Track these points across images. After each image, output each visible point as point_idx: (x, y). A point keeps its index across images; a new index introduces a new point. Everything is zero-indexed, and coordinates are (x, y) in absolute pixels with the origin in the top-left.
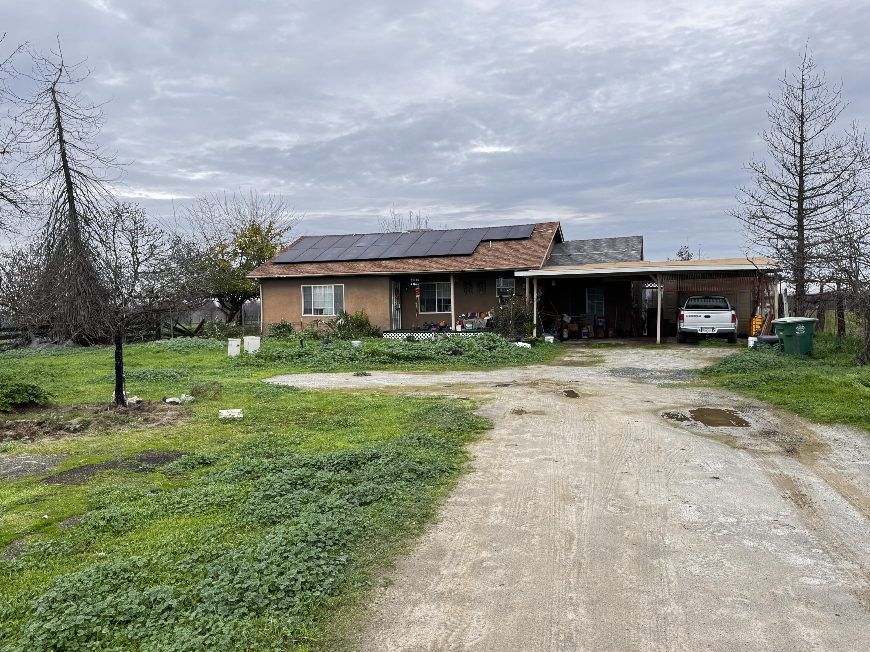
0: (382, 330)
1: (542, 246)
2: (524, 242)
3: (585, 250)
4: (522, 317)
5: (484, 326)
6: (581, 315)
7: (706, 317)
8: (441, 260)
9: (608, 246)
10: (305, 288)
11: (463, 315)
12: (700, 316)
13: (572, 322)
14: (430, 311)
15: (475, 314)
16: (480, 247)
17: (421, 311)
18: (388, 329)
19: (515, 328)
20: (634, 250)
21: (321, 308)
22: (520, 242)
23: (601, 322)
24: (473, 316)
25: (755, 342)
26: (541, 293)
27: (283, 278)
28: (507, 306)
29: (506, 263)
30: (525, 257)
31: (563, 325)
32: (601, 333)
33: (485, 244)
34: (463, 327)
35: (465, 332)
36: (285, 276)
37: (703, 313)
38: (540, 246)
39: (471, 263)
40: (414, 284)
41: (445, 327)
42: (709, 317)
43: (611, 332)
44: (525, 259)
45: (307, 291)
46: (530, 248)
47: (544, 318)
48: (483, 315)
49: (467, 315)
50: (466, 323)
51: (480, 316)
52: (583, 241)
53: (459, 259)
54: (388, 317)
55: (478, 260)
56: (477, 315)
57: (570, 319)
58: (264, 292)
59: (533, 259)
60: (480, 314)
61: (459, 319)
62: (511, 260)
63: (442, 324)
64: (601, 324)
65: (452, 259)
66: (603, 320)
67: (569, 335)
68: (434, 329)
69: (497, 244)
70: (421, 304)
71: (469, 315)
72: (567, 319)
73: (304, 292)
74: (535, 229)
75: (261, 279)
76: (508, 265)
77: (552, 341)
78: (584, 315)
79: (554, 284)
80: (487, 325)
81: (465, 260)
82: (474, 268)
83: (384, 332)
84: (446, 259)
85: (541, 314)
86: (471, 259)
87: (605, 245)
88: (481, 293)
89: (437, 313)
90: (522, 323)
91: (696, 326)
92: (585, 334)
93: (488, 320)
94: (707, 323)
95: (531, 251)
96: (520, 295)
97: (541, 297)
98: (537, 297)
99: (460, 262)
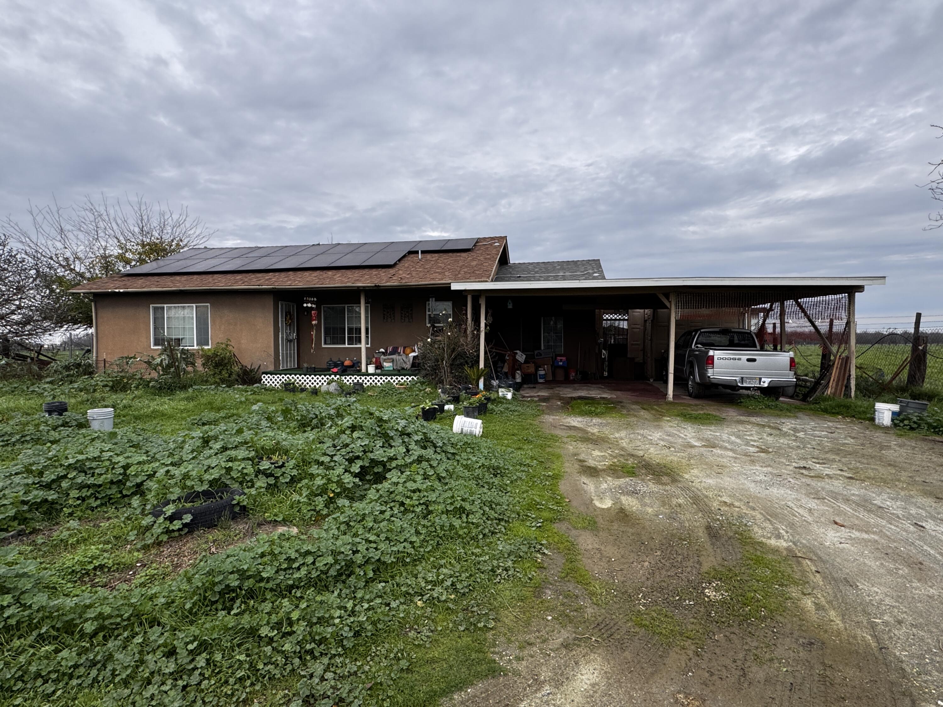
0: (262, 369)
1: (489, 259)
2: (464, 255)
3: (536, 272)
4: (462, 355)
5: (408, 366)
6: (536, 352)
7: (749, 360)
8: (349, 273)
9: (562, 269)
10: (155, 309)
11: (382, 350)
12: (739, 359)
13: (526, 362)
14: (337, 344)
15: (397, 348)
16: (406, 259)
17: (325, 343)
18: (271, 368)
19: (451, 373)
20: (596, 273)
21: (177, 337)
22: (458, 254)
23: (561, 360)
24: (395, 351)
25: (894, 413)
26: (491, 320)
27: (119, 292)
28: (439, 338)
29: (440, 277)
30: (466, 270)
31: (515, 366)
32: (560, 375)
33: (412, 256)
34: (379, 366)
35: (379, 375)
36: (121, 291)
37: (744, 355)
38: (486, 259)
39: (390, 276)
40: (309, 305)
41: (353, 366)
42: (754, 360)
43: (572, 375)
44: (465, 272)
45: (159, 312)
46: (473, 260)
47: (494, 357)
48: (408, 350)
49: (386, 351)
50: (385, 360)
51: (404, 352)
52: (532, 263)
53: (374, 272)
54: (272, 351)
55: (401, 272)
56: (401, 350)
57: (524, 356)
58: (99, 315)
59: (477, 272)
60: (405, 348)
61: (376, 356)
62: (447, 273)
63: (347, 363)
64: (561, 363)
65: (366, 271)
66: (564, 358)
67: (523, 379)
68: (335, 370)
69: (429, 256)
70: (326, 334)
71: (390, 349)
72: (521, 357)
73: (155, 313)
74: (477, 242)
75: (96, 295)
76: (442, 279)
77: (509, 396)
78: (540, 351)
79: (510, 306)
80: (413, 365)
81: (382, 273)
82: (394, 283)
83: (263, 373)
84: (357, 271)
85: (490, 352)
86: (392, 271)
87: (559, 267)
88: (407, 320)
89: (347, 346)
90: (462, 364)
91: (732, 374)
92: (542, 377)
93: (414, 357)
94: (750, 369)
95: (474, 263)
96: (459, 321)
97: (491, 325)
98: (486, 325)
99: (376, 275)
